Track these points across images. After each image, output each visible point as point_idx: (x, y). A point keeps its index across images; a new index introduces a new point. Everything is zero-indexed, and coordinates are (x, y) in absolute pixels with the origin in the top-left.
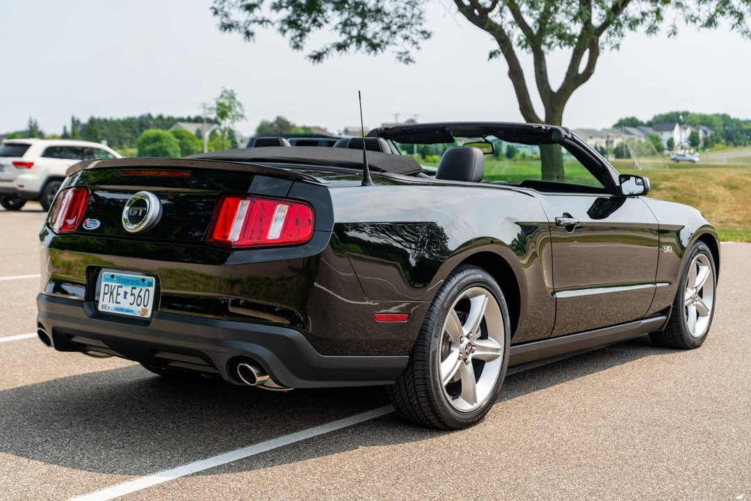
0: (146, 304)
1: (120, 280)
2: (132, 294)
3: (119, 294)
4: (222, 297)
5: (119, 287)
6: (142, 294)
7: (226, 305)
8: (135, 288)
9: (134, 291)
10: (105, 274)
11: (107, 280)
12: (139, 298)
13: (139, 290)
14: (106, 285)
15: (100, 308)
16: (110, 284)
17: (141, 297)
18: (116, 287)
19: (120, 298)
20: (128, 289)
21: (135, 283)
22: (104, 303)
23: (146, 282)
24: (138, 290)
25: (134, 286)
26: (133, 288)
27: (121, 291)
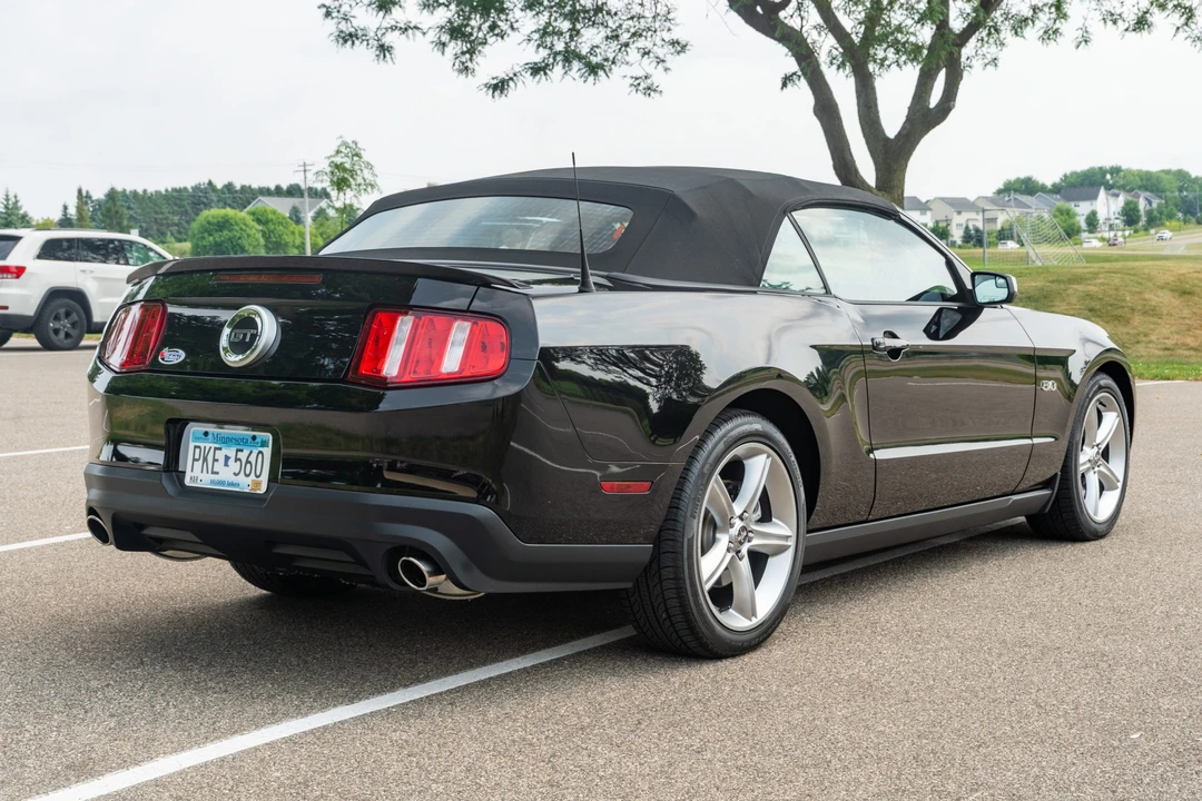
1: (217, 439)
2: (237, 460)
3: (217, 460)
4: (374, 458)
5: (216, 449)
6: (253, 459)
7: (380, 469)
8: (242, 451)
9: (240, 455)
10: (193, 430)
11: (197, 439)
12: (248, 465)
14: (196, 447)
15: (188, 482)
16: (202, 445)
17: (250, 463)
18: (212, 450)
19: (219, 466)
20: (231, 452)
21: (240, 443)
22: (193, 474)
23: (258, 440)
24: (246, 452)
25: (240, 447)
26: (238, 450)
27: (220, 455)
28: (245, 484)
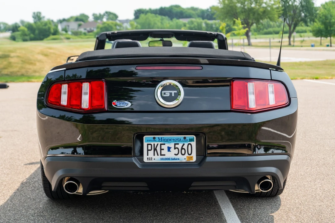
0: (190, 153)
2: (175, 148)
3: (163, 149)
5: (161, 144)
6: (185, 147)
9: (177, 146)
13: (182, 144)
14: (148, 145)
15: (145, 160)
17: (184, 149)
20: (172, 145)
22: (148, 157)
26: (175, 144)
27: (165, 147)
28: (183, 158)
